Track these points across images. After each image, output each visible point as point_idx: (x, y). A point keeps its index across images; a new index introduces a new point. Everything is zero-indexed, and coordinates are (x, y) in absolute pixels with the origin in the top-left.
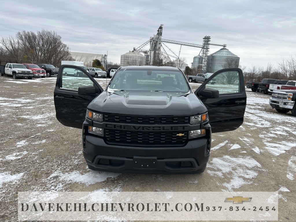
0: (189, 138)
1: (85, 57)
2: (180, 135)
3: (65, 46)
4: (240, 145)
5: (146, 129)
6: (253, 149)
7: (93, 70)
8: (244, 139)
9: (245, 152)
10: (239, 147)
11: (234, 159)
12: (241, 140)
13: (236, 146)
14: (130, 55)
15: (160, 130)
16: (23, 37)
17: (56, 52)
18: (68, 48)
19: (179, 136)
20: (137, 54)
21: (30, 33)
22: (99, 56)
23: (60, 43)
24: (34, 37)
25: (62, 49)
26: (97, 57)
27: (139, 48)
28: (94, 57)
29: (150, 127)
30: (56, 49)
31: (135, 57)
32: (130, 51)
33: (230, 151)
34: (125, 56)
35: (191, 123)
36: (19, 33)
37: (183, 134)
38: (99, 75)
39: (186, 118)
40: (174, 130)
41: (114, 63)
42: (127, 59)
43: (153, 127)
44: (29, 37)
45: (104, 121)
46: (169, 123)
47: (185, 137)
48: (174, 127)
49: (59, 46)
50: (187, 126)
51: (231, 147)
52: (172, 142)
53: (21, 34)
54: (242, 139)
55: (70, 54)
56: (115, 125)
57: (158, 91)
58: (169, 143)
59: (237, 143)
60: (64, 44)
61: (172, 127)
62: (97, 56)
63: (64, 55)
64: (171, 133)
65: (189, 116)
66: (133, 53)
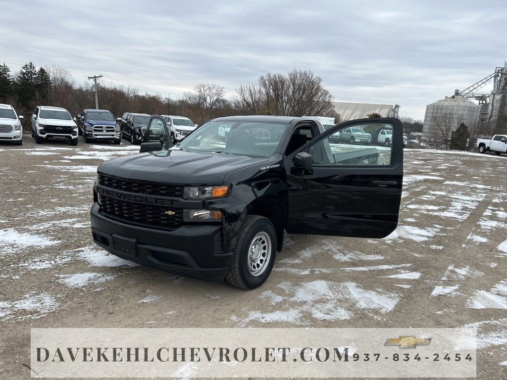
1: (359, 111)
2: (170, 213)
5: (127, 198)
7: (348, 131)
14: (446, 103)
15: (142, 201)
16: (267, 82)
17: (311, 103)
18: (330, 96)
19: (167, 214)
21: (277, 76)
22: (385, 108)
23: (318, 89)
24: (283, 82)
25: (321, 99)
26: (381, 110)
28: (375, 110)
29: (131, 196)
32: (446, 97)
34: (436, 108)
35: (184, 197)
36: (262, 78)
37: (174, 213)
39: (177, 188)
40: (160, 204)
42: (439, 111)
43: (135, 197)
44: (276, 82)
46: (155, 193)
48: (160, 200)
49: (316, 93)
50: (176, 201)
52: (161, 222)
53: (265, 78)
55: (334, 107)
56: (103, 190)
60: (325, 91)
61: (157, 199)
62: (382, 108)
63: (323, 108)
64: (159, 209)
65: (182, 186)
66: (453, 100)
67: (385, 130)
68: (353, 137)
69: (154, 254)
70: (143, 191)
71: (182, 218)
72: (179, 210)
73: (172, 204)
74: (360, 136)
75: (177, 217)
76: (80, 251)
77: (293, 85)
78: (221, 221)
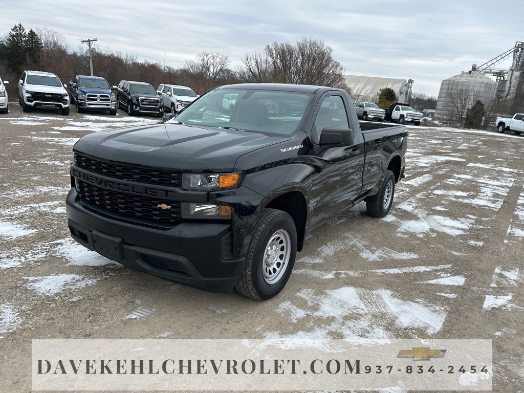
1: (371, 85)
2: (164, 206)
3: (337, 65)
5: (110, 185)
6: (490, 297)
7: (361, 106)
10: (459, 283)
14: (463, 79)
15: (128, 190)
16: (274, 51)
17: (321, 76)
18: (341, 69)
19: (161, 208)
20: (479, 78)
21: (285, 45)
22: (398, 83)
23: (329, 60)
24: (291, 52)
25: (331, 71)
26: (393, 85)
27: (485, 66)
28: (388, 85)
30: (322, 69)
32: (463, 72)
34: (451, 83)
35: (183, 187)
36: (268, 47)
37: (169, 207)
38: (369, 116)
39: (173, 175)
40: (151, 194)
42: (454, 87)
43: (119, 184)
44: (283, 51)
46: (143, 181)
48: (151, 189)
49: (327, 65)
50: (173, 192)
52: (153, 217)
53: (272, 47)
55: (345, 80)
56: (80, 173)
58: (148, 218)
60: (336, 62)
61: (146, 189)
62: (395, 83)
63: (334, 81)
64: (150, 201)
65: (180, 172)
66: (469, 75)
67: (400, 106)
68: (365, 113)
69: (145, 258)
70: (129, 177)
71: (179, 213)
72: (176, 204)
73: (167, 195)
74: (373, 112)
75: (174, 213)
76: (58, 244)
77: (302, 55)
78: (230, 218)
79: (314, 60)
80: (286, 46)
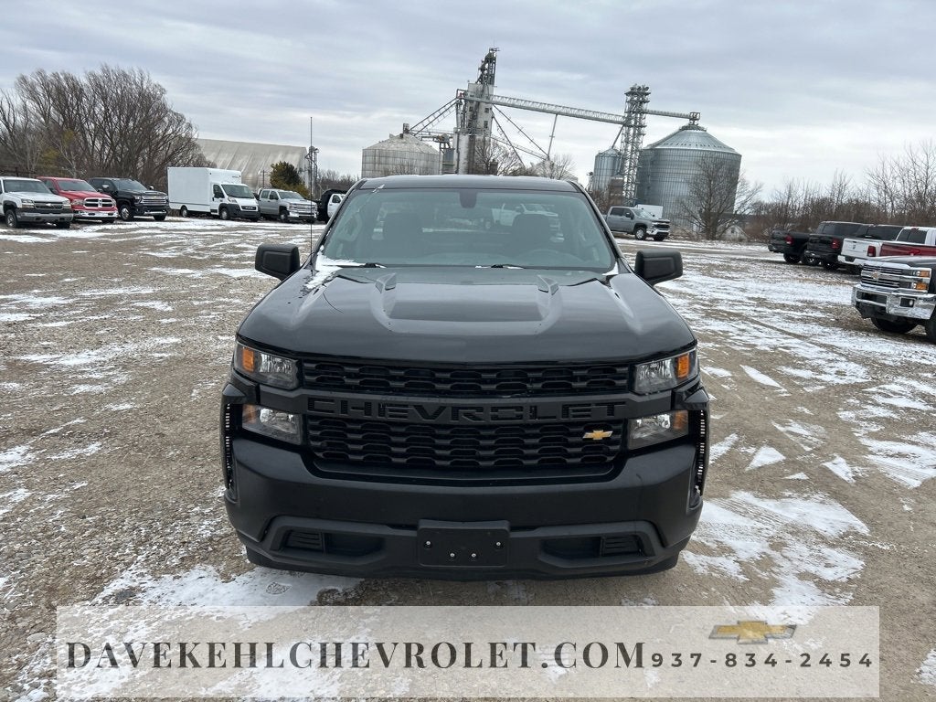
0: (631, 446)
1: (246, 156)
2: (598, 435)
3: (180, 120)
4: (780, 448)
5: (466, 415)
6: (828, 465)
7: (272, 197)
8: (790, 429)
9: (801, 476)
10: (780, 457)
11: (768, 505)
12: (782, 433)
13: (766, 456)
14: (393, 147)
15: (520, 417)
16: (39, 90)
17: (150, 140)
18: (190, 126)
19: (591, 439)
20: (415, 146)
21: (61, 77)
22: (293, 153)
23: (163, 109)
24: (77, 91)
25: (170, 131)
26: (285, 156)
27: (421, 126)
28: (275, 157)
29: (480, 409)
30: (151, 128)
31: (407, 154)
32: (391, 136)
33: (750, 473)
34: (377, 153)
35: (636, 390)
36: (25, 79)
37: (608, 434)
38: (291, 215)
39: (618, 370)
40: (574, 416)
41: (341, 175)
42: (383, 160)
43: (495, 409)
45: (302, 384)
46: (553, 391)
47: (615, 443)
48: (575, 406)
49: (160, 119)
51: (750, 458)
52: (565, 461)
53: (32, 79)
54: (784, 426)
55: (198, 147)
56: (344, 403)
57: (501, 267)
58: (554, 464)
59: (771, 444)
60: (176, 114)
61: (566, 408)
62: (287, 153)
63: (178, 150)
66: (401, 141)
67: (339, 195)
68: (283, 209)
71: (624, 441)
73: (611, 411)
74: (296, 207)
77: (104, 99)
79: (132, 110)
80: (66, 79)
